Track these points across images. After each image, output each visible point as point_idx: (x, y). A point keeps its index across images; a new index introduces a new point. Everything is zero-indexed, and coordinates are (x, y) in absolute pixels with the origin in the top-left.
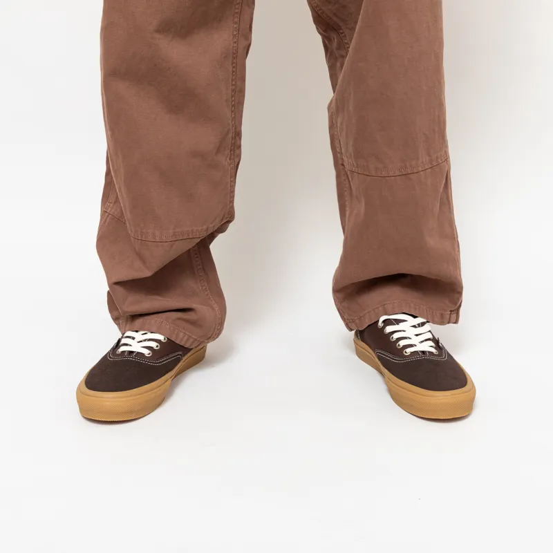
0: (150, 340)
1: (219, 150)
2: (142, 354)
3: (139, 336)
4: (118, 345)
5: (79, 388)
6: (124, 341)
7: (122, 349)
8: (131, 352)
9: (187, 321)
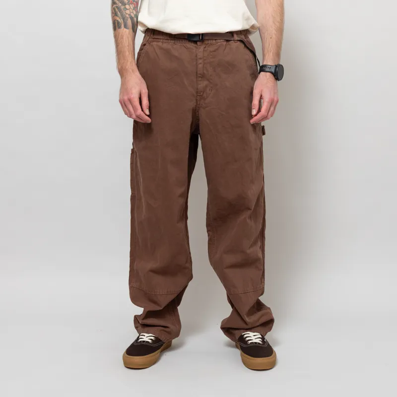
0: (151, 336)
1: (186, 262)
2: (149, 342)
3: (146, 335)
4: (138, 338)
5: (124, 354)
6: (140, 337)
7: (140, 340)
8: (144, 341)
9: (165, 331)
